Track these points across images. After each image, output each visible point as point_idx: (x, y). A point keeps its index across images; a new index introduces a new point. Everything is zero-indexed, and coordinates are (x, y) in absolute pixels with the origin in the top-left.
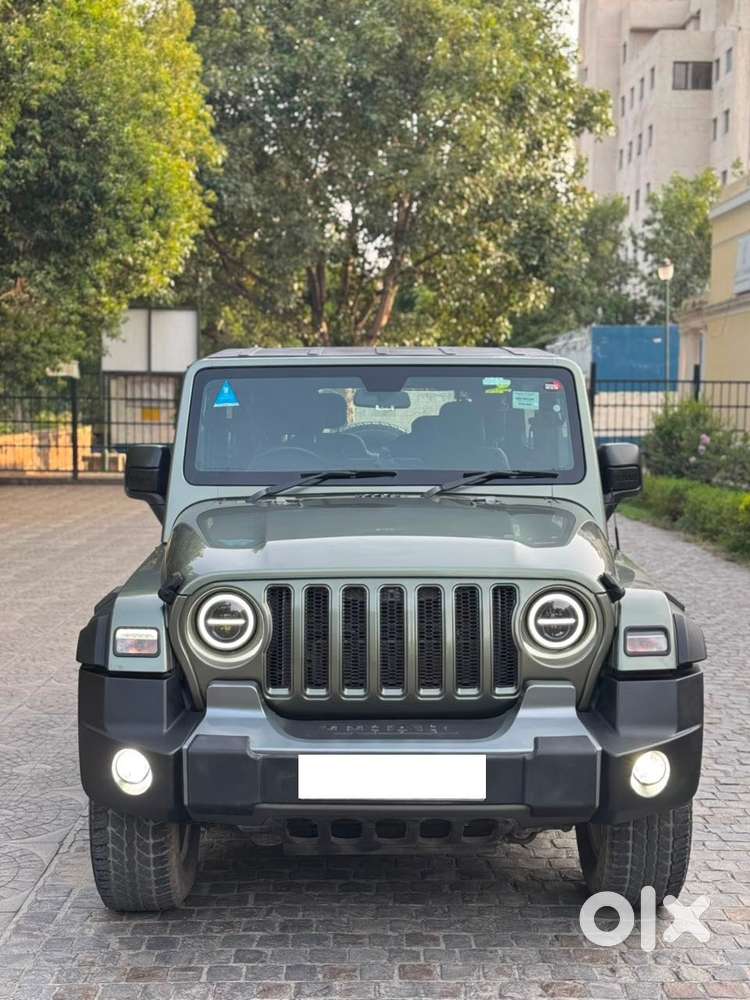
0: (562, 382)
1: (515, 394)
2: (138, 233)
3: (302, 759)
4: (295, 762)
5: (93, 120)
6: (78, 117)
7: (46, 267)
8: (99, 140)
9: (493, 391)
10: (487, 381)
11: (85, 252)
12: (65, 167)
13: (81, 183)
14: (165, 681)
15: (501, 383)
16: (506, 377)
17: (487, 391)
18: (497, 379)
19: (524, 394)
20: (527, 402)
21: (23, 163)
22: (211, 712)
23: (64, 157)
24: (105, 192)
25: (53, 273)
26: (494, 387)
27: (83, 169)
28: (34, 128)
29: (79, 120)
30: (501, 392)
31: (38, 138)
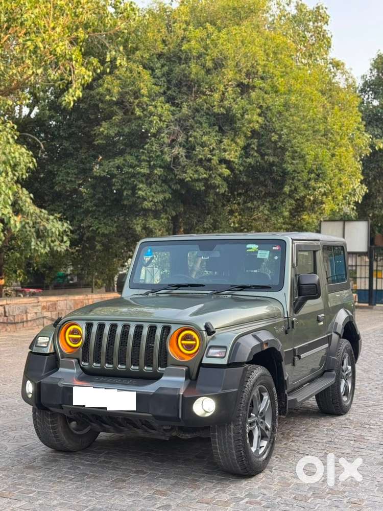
0: (280, 246)
1: (259, 252)
2: (310, 186)
3: (74, 388)
4: (72, 389)
5: (280, 137)
6: (273, 136)
7: (265, 204)
8: (283, 146)
9: (250, 250)
10: (249, 246)
11: (283, 196)
12: (267, 159)
13: (276, 166)
14: (47, 357)
15: (254, 247)
16: (256, 244)
17: (248, 250)
18: (253, 245)
19: (263, 252)
20: (264, 255)
21: (249, 160)
22: (61, 369)
23: (268, 155)
24: (285, 169)
25: (268, 206)
26: (251, 248)
27: (276, 160)
28: (254, 144)
29: (273, 138)
30: (253, 251)
31: (256, 149)
